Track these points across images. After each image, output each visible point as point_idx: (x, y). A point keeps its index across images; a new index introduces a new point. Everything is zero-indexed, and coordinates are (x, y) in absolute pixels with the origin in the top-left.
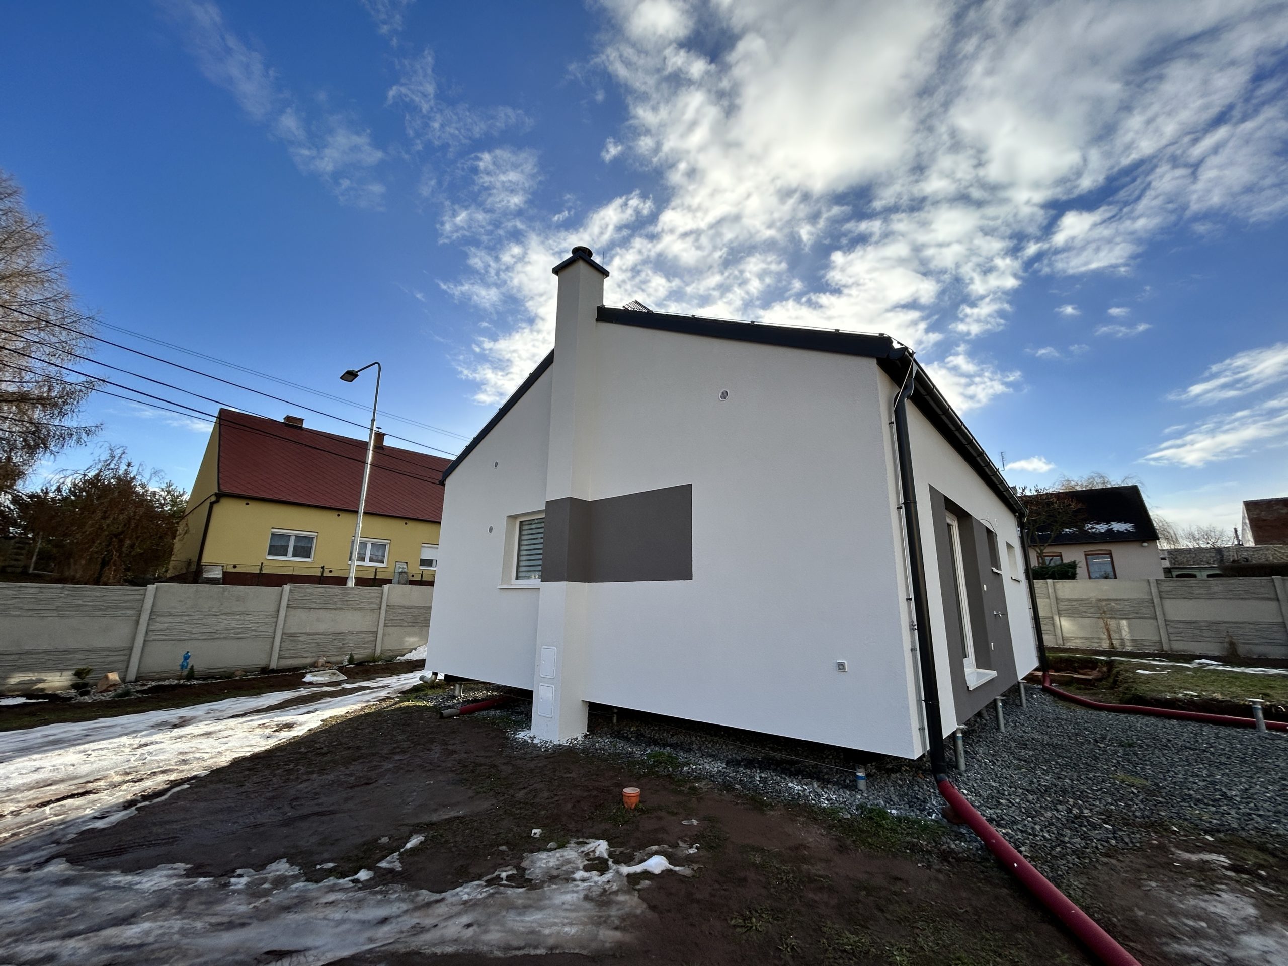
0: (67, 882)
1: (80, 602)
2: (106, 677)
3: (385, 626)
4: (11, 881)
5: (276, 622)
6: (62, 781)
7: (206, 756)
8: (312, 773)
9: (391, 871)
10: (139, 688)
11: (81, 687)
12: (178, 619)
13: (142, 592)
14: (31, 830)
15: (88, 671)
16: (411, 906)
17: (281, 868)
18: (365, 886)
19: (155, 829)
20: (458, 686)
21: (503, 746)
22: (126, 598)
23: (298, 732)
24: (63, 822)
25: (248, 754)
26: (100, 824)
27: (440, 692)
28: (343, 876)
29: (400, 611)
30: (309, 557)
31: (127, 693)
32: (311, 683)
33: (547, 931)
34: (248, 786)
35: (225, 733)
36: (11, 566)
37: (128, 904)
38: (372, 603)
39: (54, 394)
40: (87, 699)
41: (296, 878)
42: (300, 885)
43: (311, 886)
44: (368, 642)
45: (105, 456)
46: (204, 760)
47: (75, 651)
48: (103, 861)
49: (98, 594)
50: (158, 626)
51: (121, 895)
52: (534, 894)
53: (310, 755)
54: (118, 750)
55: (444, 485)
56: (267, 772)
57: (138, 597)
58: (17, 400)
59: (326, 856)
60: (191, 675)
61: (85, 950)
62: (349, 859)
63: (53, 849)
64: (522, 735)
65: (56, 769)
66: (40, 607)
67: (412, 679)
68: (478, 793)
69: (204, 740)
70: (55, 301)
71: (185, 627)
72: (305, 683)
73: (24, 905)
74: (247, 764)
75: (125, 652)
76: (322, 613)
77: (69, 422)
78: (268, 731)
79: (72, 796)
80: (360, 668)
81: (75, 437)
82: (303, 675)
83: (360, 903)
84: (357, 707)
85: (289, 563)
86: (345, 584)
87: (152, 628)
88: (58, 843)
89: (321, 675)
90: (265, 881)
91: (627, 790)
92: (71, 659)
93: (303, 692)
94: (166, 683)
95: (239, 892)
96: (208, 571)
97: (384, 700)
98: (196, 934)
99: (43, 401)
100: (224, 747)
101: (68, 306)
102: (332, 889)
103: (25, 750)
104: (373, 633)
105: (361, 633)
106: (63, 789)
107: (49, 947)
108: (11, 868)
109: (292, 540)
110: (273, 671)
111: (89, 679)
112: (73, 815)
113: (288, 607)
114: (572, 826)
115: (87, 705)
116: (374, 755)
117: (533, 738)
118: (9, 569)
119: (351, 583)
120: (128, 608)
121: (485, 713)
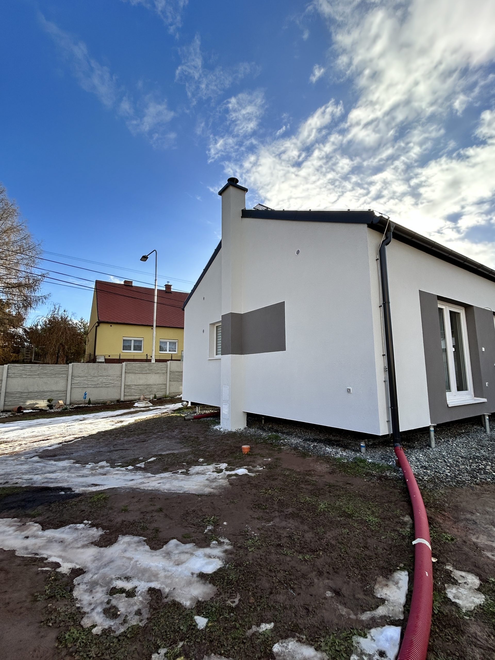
0: (38, 462)
1: (46, 372)
2: (59, 402)
3: (170, 381)
4: (22, 461)
5: (121, 380)
6: (41, 436)
7: (89, 430)
8: (125, 437)
9: (140, 467)
10: (71, 407)
11: (50, 407)
12: (82, 379)
13: (67, 367)
14: (29, 449)
15: (52, 400)
16: (143, 477)
17: (104, 463)
18: (131, 470)
19: (67, 451)
20: (197, 407)
21: (207, 431)
22: (62, 369)
23: (125, 424)
24: (39, 447)
25: (103, 430)
26: (50, 448)
27: (190, 410)
28: (123, 467)
29: (177, 374)
30: (141, 350)
31: (66, 409)
32: (137, 407)
33: (186, 487)
34: (101, 440)
35: (97, 423)
36: (26, 359)
37: (54, 468)
38: (163, 370)
39: (31, 282)
40: (52, 411)
41: (107, 466)
42: (108, 468)
43: (111, 469)
44: (163, 389)
45: (52, 308)
46: (87, 431)
47: (47, 392)
48: (49, 458)
49: (52, 368)
50: (75, 382)
51: (52, 466)
52: (187, 477)
53: (126, 432)
54: (59, 427)
55: (184, 310)
56: (108, 436)
57: (66, 369)
58: (18, 286)
59: (120, 461)
60: (89, 403)
61: (40, 478)
62: (127, 463)
63: (36, 454)
64: (217, 427)
65: (39, 432)
66: (32, 374)
67: (179, 405)
68: (185, 446)
69: (89, 425)
70: (25, 239)
71: (86, 382)
72: (135, 407)
73: (26, 467)
74: (102, 433)
75: (64, 392)
76: (141, 376)
77: (38, 294)
78: (113, 423)
79: (43, 440)
80: (159, 401)
81: (41, 301)
82: (134, 403)
83: (126, 475)
84: (151, 416)
85: (132, 353)
86: (151, 362)
87: (73, 382)
88: (37, 452)
89: (142, 404)
90: (97, 466)
91: (244, 447)
92: (45, 395)
93: (132, 410)
94: (81, 405)
95: (88, 468)
96: (99, 358)
97: (164, 413)
98: (72, 477)
99: (28, 286)
100: (96, 428)
101: (30, 241)
102: (118, 470)
103: (30, 426)
104: (165, 384)
105: (159, 384)
106: (41, 438)
107: (30, 477)
108: (23, 457)
109: (133, 342)
110: (122, 401)
111: (53, 403)
112: (42, 445)
113: (125, 373)
114: (217, 459)
115: (52, 413)
116: (150, 432)
117: (220, 429)
118: (25, 361)
119: (153, 361)
120: (63, 374)
121: (205, 419)
